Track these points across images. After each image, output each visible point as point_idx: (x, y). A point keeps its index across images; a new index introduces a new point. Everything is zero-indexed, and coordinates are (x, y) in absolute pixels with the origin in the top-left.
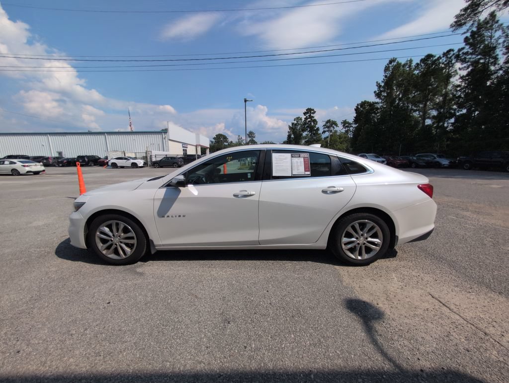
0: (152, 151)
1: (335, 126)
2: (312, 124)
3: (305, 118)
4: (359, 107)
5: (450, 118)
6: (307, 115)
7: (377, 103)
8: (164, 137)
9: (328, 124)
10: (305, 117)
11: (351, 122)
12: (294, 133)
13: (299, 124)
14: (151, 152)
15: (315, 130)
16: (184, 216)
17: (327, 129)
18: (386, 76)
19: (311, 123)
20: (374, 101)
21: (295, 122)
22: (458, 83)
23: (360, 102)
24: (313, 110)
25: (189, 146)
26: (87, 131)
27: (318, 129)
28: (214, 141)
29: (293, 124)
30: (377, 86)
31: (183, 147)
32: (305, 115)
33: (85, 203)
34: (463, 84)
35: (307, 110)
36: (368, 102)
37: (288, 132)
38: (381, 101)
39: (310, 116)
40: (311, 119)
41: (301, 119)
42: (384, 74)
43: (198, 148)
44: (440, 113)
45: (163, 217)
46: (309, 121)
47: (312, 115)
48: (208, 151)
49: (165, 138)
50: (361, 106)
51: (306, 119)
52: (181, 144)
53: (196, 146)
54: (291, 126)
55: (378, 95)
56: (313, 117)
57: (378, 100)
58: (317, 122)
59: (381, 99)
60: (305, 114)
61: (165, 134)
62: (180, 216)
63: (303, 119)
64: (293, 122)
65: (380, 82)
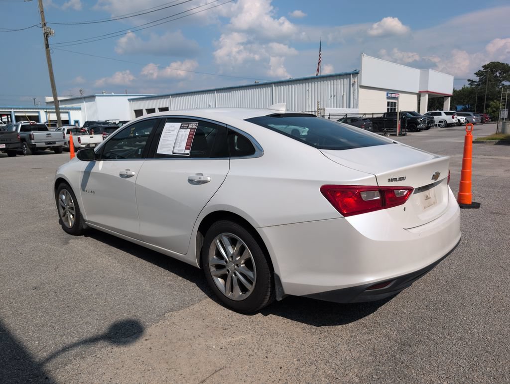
0: (326, 108)
8: (352, 82)
14: (324, 109)
25: (401, 96)
26: (253, 83)
28: (477, 79)
31: (388, 98)
43: (422, 98)
45: (84, 191)
48: (447, 104)
49: (353, 85)
52: (385, 93)
53: (419, 95)
61: (353, 77)
62: (92, 192)
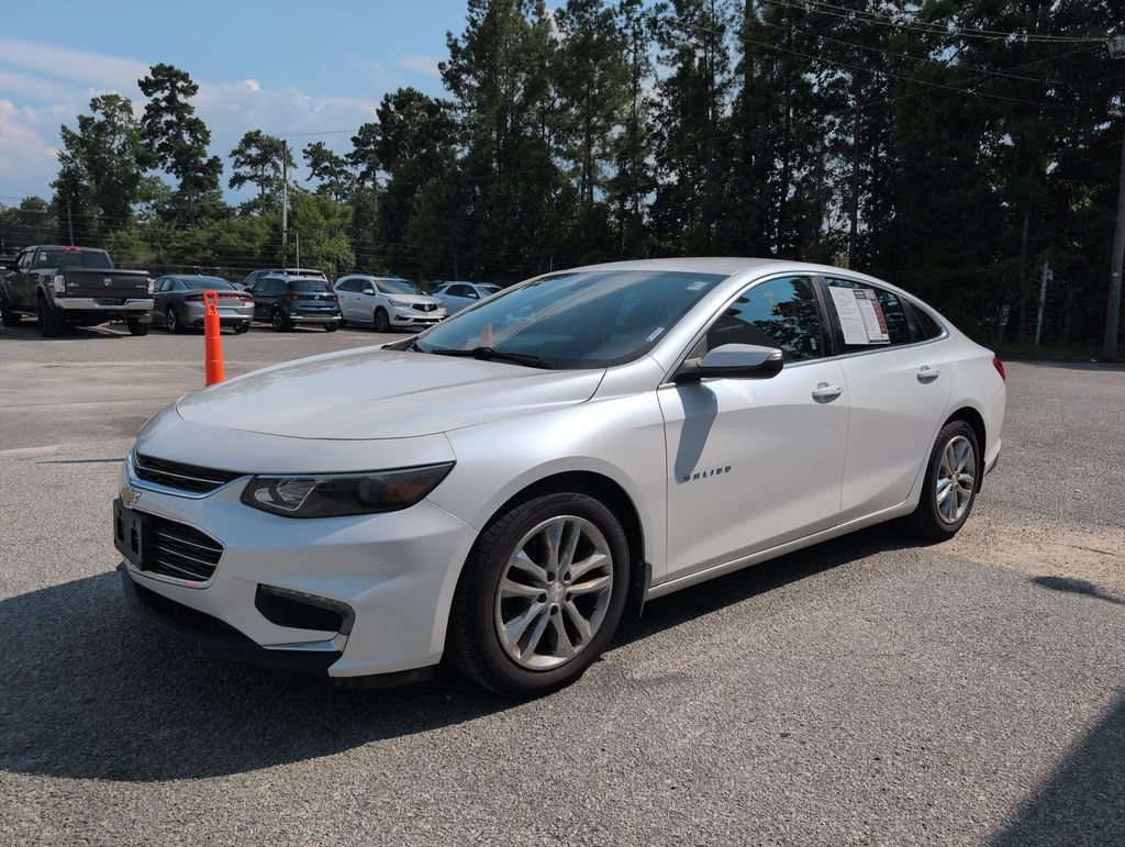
1: (280, 164)
2: (186, 136)
3: (148, 108)
4: (392, 107)
5: (645, 190)
6: (159, 95)
7: (450, 106)
9: (254, 151)
10: (148, 101)
11: (342, 157)
12: (97, 168)
13: (116, 130)
15: (202, 169)
16: (728, 469)
17: (246, 170)
18: (473, 23)
19: (178, 135)
20: (440, 98)
21: (99, 117)
22: (654, 95)
23: (395, 92)
24: (185, 77)
27: (215, 165)
29: (85, 123)
30: (450, 46)
32: (149, 94)
33: (454, 463)
34: (666, 103)
35: (155, 71)
36: (420, 97)
37: (63, 158)
38: (459, 100)
39: (171, 99)
40: (181, 118)
41: (126, 108)
42: (468, 14)
44: (623, 172)
45: (687, 478)
46: (169, 124)
47: (181, 98)
50: (400, 107)
51: (154, 111)
54: (77, 132)
55: (452, 79)
56: (187, 108)
57: (451, 97)
58: (207, 134)
59: (460, 95)
60: (146, 86)
62: (719, 471)
63: (139, 112)
64: (88, 113)
65: (457, 35)
